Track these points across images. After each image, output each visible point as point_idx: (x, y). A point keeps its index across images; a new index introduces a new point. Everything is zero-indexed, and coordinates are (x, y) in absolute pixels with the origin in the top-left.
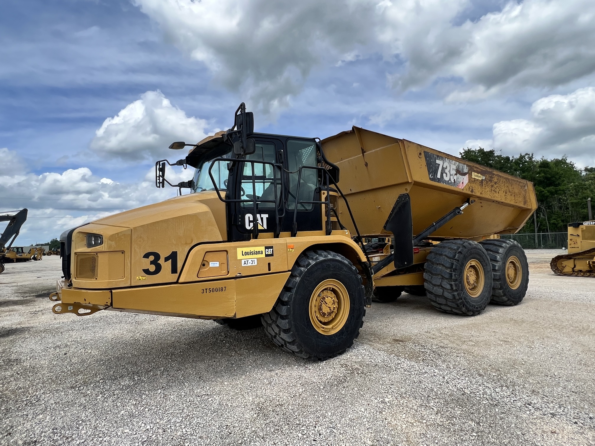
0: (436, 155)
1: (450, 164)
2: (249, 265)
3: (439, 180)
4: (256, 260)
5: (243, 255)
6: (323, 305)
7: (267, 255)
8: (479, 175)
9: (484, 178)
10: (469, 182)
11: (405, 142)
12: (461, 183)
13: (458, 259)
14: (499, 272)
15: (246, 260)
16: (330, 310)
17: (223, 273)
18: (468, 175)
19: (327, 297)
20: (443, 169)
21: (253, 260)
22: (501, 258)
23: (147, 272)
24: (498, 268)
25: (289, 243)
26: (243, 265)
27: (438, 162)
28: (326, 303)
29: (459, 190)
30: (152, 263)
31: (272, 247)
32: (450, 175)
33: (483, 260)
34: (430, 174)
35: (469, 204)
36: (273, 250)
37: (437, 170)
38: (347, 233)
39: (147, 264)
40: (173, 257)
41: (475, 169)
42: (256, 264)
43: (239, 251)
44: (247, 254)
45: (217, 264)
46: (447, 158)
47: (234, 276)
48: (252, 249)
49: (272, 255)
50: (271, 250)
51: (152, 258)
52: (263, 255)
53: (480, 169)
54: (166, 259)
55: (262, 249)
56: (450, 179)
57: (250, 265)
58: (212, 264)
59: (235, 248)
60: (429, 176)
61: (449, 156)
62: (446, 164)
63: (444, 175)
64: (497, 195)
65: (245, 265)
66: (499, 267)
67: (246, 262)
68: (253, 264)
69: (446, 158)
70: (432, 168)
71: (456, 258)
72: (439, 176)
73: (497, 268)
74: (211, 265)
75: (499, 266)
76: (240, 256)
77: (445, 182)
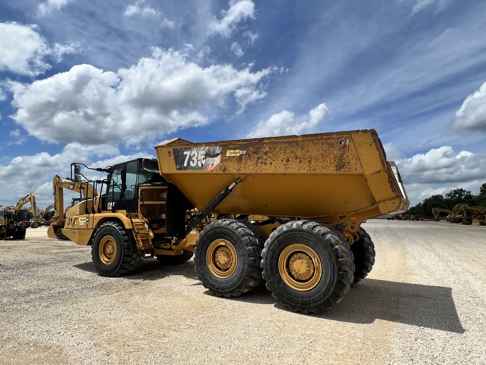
0: (183, 148)
1: (198, 151)
3: (185, 168)
5: (80, 220)
7: (87, 221)
8: (238, 151)
9: (244, 152)
10: (221, 162)
11: (158, 148)
12: (211, 165)
15: (81, 222)
18: (221, 155)
20: (190, 158)
23: (68, 224)
25: (95, 216)
26: (80, 224)
27: (185, 153)
28: (109, 248)
29: (207, 172)
30: (69, 221)
32: (198, 161)
34: (177, 165)
35: (235, 182)
37: (184, 160)
38: (125, 212)
40: (72, 220)
41: (232, 146)
42: (83, 224)
46: (195, 147)
47: (77, 228)
48: (83, 218)
50: (89, 219)
53: (239, 145)
55: (85, 218)
56: (197, 165)
59: (79, 218)
60: (176, 167)
61: (197, 145)
62: (194, 152)
63: (191, 162)
64: (268, 167)
69: (193, 147)
70: (179, 160)
72: (185, 165)
74: (75, 224)
77: (192, 168)
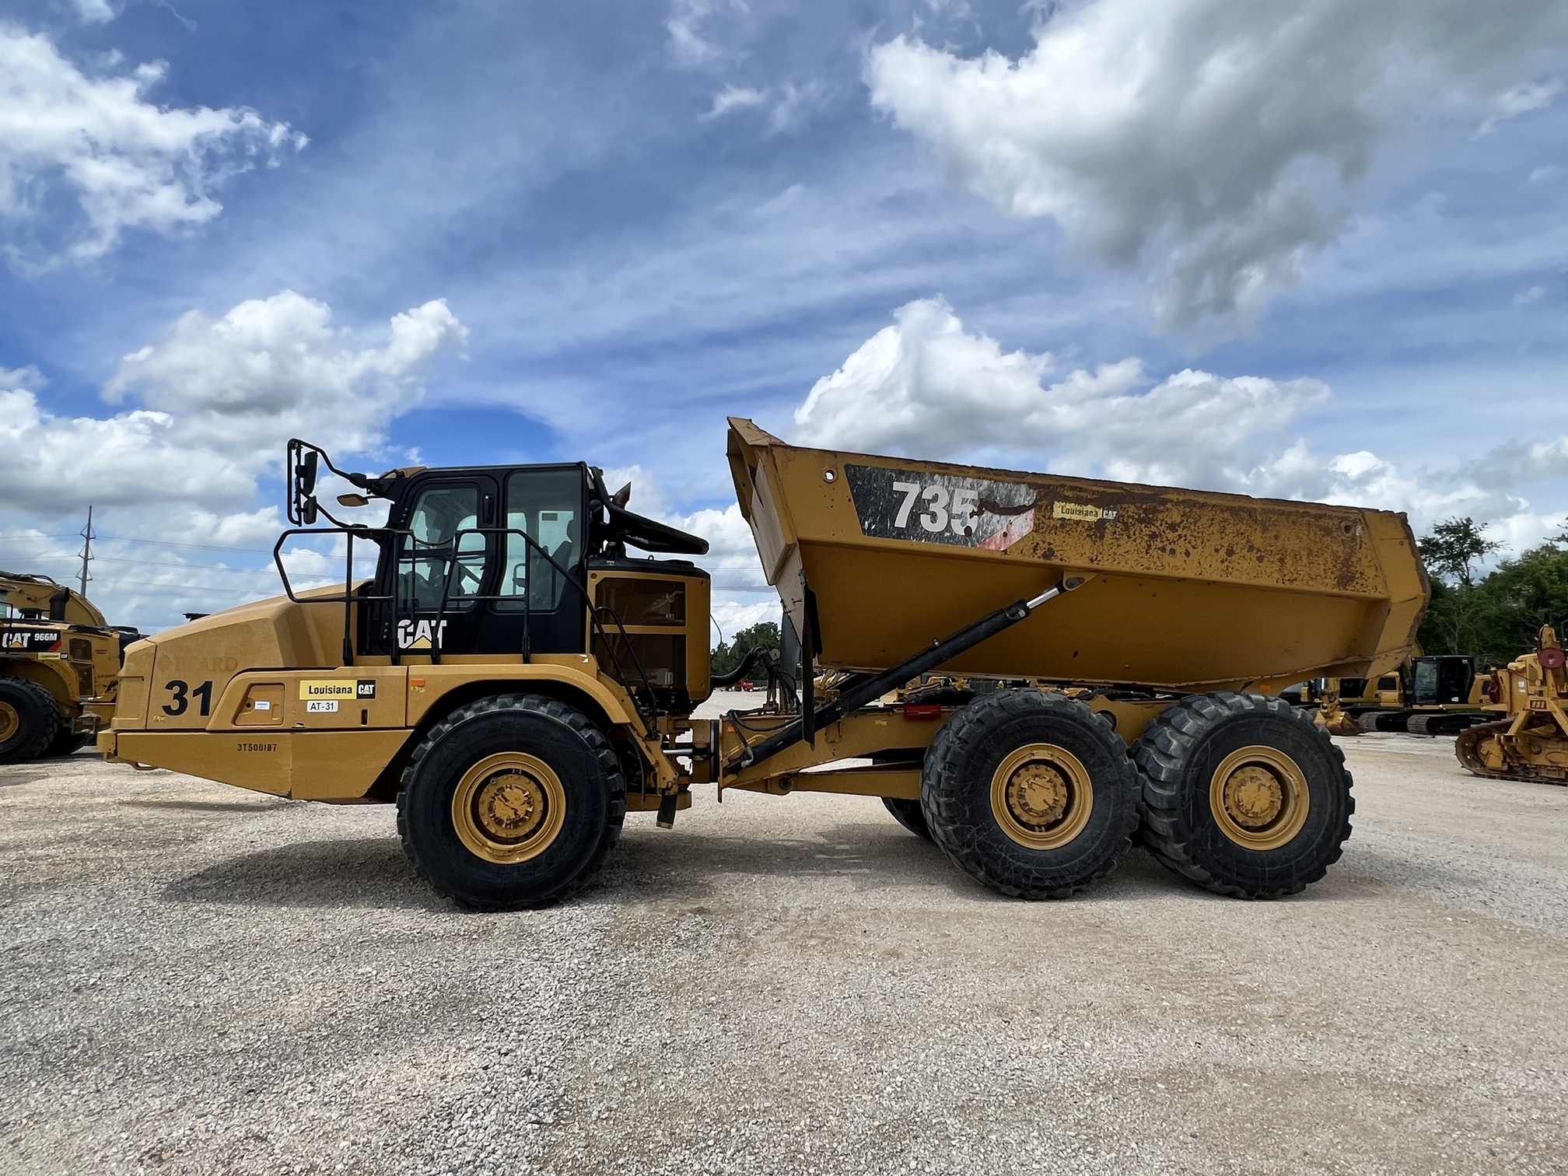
0: (892, 471)
1: (951, 488)
2: (321, 710)
3: (901, 534)
4: (336, 703)
5: (310, 693)
6: (497, 802)
7: (359, 696)
8: (1090, 508)
10: (1035, 531)
11: (776, 452)
12: (999, 535)
13: (964, 737)
14: (1172, 790)
15: (315, 702)
16: (516, 814)
17: (274, 722)
18: (1033, 511)
19: (511, 788)
20: (921, 504)
21: (330, 702)
22: (1184, 749)
23: (167, 710)
24: (1167, 777)
25: (414, 676)
26: (309, 710)
27: (899, 486)
28: (507, 800)
29: (987, 554)
30: (176, 697)
31: (373, 682)
32: (952, 517)
33: (1085, 748)
34: (865, 520)
35: (1061, 590)
36: (374, 688)
37: (893, 507)
38: (586, 661)
39: (169, 699)
40: (205, 690)
41: (1070, 494)
42: (335, 709)
43: (304, 685)
44: (317, 691)
45: (266, 706)
46: (939, 473)
47: (290, 728)
48: (330, 684)
49: (372, 696)
50: (372, 686)
51: (176, 689)
52: (353, 696)
53: (1094, 492)
54: (196, 693)
55: (353, 684)
56: (948, 528)
57: (324, 710)
58: (258, 705)
59: (297, 680)
60: (863, 525)
61: (948, 469)
62: (935, 490)
63: (925, 517)
64: (1178, 561)
65: (313, 710)
66: (1173, 774)
67: (317, 706)
68: (330, 710)
69: (934, 474)
70: (874, 503)
71: (960, 734)
72: (901, 522)
73: (1163, 777)
74: (257, 707)
75: (1171, 770)
76: (304, 694)
77: (928, 535)
